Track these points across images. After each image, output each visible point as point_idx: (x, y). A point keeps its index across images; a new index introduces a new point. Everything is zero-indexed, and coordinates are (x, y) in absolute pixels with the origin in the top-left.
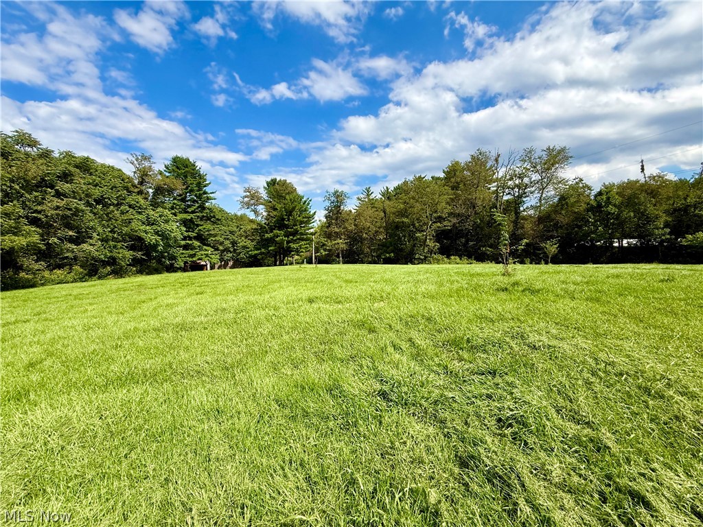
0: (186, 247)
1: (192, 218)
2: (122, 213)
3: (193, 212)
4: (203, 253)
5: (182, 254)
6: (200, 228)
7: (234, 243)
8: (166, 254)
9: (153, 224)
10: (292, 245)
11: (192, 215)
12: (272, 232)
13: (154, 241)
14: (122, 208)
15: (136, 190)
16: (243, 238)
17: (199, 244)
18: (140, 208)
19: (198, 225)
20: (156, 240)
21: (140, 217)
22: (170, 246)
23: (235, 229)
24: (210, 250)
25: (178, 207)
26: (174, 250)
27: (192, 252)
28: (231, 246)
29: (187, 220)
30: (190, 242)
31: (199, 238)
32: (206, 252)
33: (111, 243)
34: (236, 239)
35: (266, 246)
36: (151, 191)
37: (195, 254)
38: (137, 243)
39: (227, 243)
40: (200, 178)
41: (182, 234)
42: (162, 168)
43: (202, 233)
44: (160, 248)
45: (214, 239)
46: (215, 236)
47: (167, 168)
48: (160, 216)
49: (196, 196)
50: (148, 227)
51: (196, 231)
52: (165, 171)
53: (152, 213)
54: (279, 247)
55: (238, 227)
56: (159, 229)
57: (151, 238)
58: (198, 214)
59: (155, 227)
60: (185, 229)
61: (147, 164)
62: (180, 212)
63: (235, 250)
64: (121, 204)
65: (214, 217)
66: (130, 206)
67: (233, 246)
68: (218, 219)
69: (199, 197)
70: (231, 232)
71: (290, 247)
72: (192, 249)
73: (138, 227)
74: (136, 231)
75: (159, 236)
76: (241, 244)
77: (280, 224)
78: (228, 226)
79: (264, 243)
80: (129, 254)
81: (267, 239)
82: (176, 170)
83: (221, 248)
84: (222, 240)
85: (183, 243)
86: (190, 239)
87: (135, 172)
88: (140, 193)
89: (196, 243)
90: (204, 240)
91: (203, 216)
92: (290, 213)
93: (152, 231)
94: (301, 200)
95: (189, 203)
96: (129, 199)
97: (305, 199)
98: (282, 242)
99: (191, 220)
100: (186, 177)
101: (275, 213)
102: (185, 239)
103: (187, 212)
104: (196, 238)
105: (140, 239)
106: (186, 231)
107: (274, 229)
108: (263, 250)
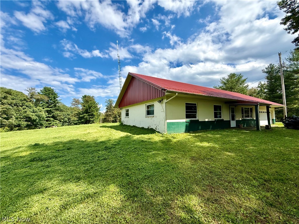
0: (47, 121)
1: (51, 110)
2: (24, 109)
3: (51, 107)
4: (54, 122)
5: (45, 123)
6: (54, 113)
7: (69, 119)
8: (39, 123)
9: (35, 112)
10: (91, 119)
11: (51, 109)
12: (83, 114)
13: (35, 118)
14: (23, 107)
15: (29, 100)
16: (73, 117)
17: (53, 119)
18: (30, 107)
19: (53, 112)
20: (36, 118)
21: (30, 110)
22: (41, 120)
23: (70, 113)
24: (58, 122)
25: (45, 106)
26: (42, 122)
27: (49, 122)
28: (67, 120)
29: (48, 110)
30: (49, 119)
31: (53, 117)
32: (56, 122)
33: (19, 119)
34: (70, 117)
35: (81, 120)
36: (35, 100)
37: (51, 123)
38: (28, 119)
39: (66, 119)
40: (55, 95)
41: (46, 115)
42: (39, 91)
43: (54, 115)
44: (37, 121)
45: (59, 117)
46: (60, 116)
47: (41, 91)
48: (38, 110)
49: (53, 101)
50: (33, 114)
51: (52, 114)
52: (40, 92)
53: (35, 108)
54: (86, 120)
55: (71, 112)
56: (37, 114)
57: (34, 117)
58: (53, 108)
59: (36, 113)
60: (47, 114)
61: (33, 91)
62: (46, 107)
63: (69, 122)
64: (23, 105)
65: (60, 109)
66: (26, 106)
67: (69, 120)
68: (61, 110)
69: (54, 102)
70: (68, 115)
71: (90, 120)
72: (49, 121)
73: (30, 113)
74: (28, 115)
75: (37, 116)
76: (72, 119)
77: (86, 112)
78: (67, 112)
79: (80, 118)
80: (26, 123)
81: (81, 117)
82: (45, 92)
83: (62, 121)
84: (63, 118)
85: (46, 119)
86: (49, 117)
87: (29, 94)
88: (30, 101)
89: (52, 119)
90: (55, 118)
91: (56, 109)
92: (90, 108)
93: (35, 115)
94: (95, 103)
95: (50, 104)
96: (26, 104)
97: (96, 103)
98: (87, 118)
99: (50, 111)
100: (49, 94)
101: (84, 108)
102: (47, 117)
103: (49, 107)
104: (51, 117)
105: (30, 118)
106: (48, 115)
107: (84, 113)
108: (79, 121)
